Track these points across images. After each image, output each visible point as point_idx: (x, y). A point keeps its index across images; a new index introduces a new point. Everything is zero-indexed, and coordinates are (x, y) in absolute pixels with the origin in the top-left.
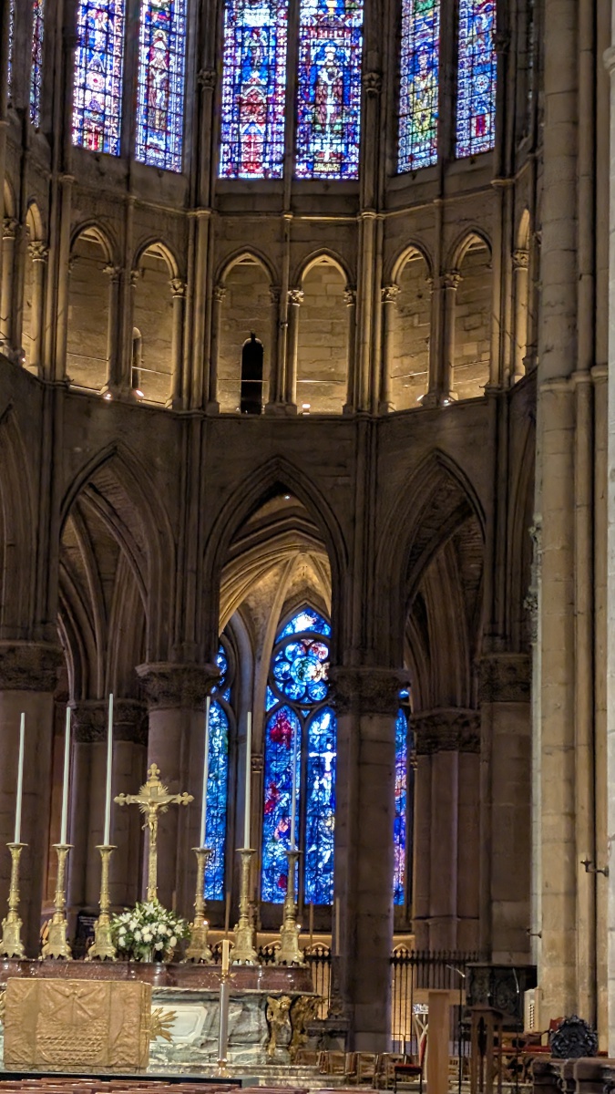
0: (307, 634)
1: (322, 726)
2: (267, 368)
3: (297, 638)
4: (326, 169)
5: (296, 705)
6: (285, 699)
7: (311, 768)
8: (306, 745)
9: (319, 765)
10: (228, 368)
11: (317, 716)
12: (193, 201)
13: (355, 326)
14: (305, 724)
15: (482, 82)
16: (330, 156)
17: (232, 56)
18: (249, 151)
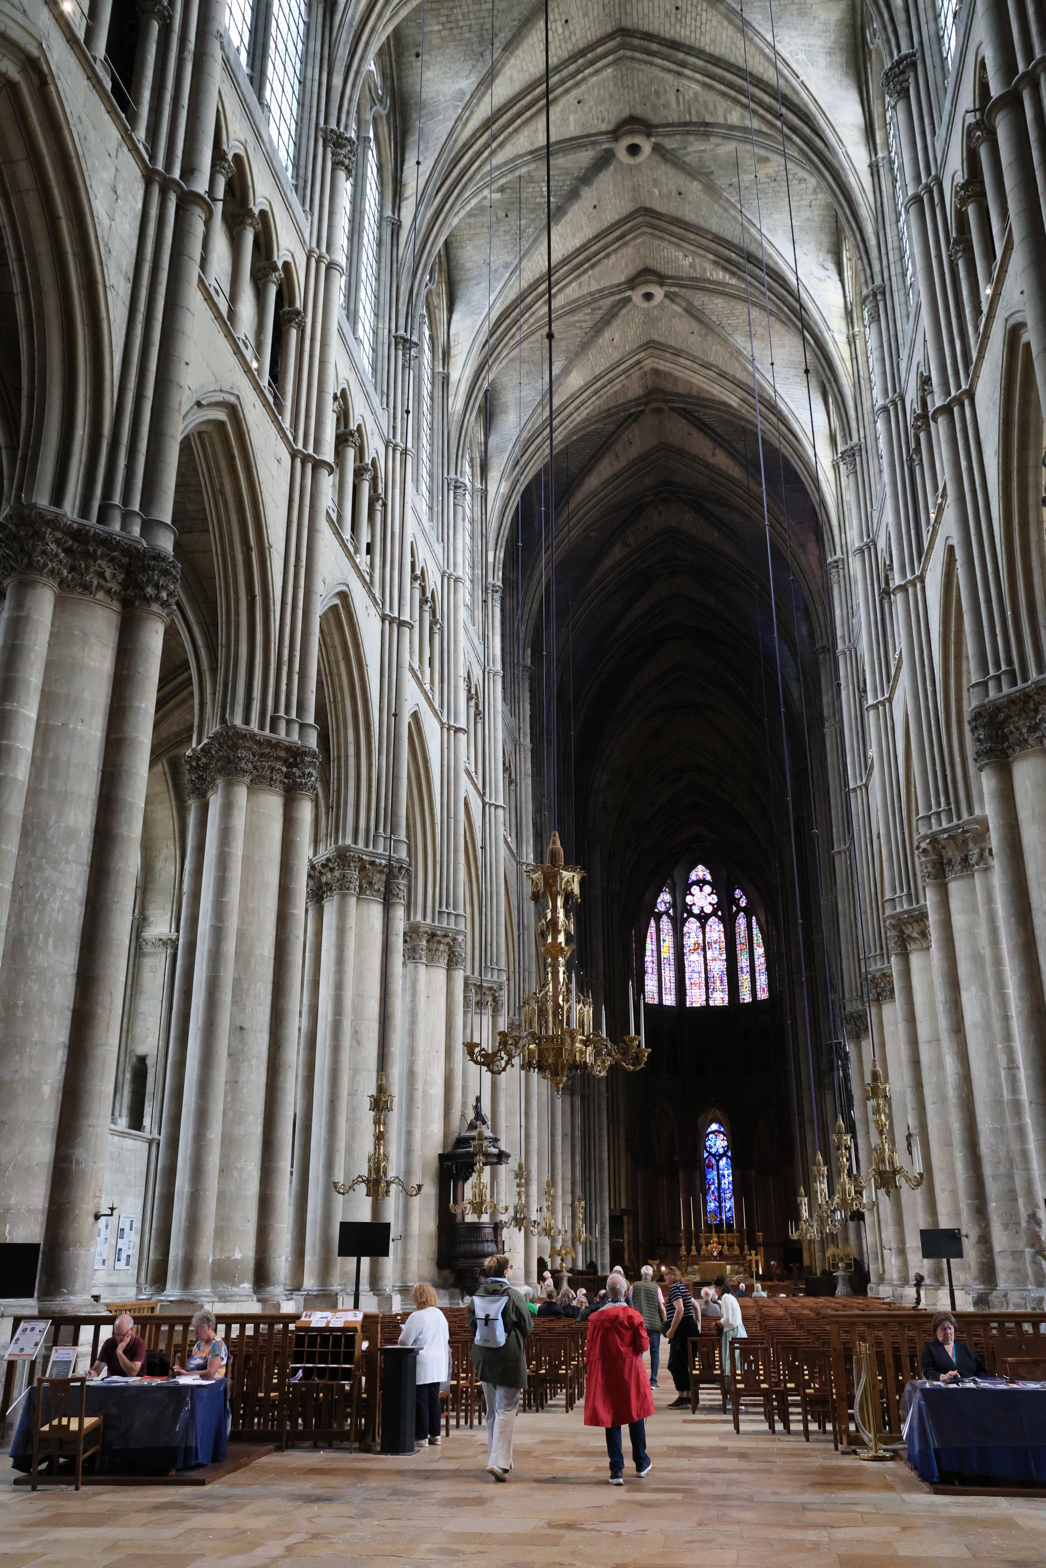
0: (716, 1131)
1: (723, 1162)
3: (712, 1132)
4: (719, 1003)
5: (714, 1155)
6: (710, 1153)
7: (720, 1177)
8: (718, 1169)
9: (724, 1175)
11: (721, 1159)
12: (681, 1015)
14: (718, 1162)
16: (720, 998)
17: (688, 970)
18: (695, 998)
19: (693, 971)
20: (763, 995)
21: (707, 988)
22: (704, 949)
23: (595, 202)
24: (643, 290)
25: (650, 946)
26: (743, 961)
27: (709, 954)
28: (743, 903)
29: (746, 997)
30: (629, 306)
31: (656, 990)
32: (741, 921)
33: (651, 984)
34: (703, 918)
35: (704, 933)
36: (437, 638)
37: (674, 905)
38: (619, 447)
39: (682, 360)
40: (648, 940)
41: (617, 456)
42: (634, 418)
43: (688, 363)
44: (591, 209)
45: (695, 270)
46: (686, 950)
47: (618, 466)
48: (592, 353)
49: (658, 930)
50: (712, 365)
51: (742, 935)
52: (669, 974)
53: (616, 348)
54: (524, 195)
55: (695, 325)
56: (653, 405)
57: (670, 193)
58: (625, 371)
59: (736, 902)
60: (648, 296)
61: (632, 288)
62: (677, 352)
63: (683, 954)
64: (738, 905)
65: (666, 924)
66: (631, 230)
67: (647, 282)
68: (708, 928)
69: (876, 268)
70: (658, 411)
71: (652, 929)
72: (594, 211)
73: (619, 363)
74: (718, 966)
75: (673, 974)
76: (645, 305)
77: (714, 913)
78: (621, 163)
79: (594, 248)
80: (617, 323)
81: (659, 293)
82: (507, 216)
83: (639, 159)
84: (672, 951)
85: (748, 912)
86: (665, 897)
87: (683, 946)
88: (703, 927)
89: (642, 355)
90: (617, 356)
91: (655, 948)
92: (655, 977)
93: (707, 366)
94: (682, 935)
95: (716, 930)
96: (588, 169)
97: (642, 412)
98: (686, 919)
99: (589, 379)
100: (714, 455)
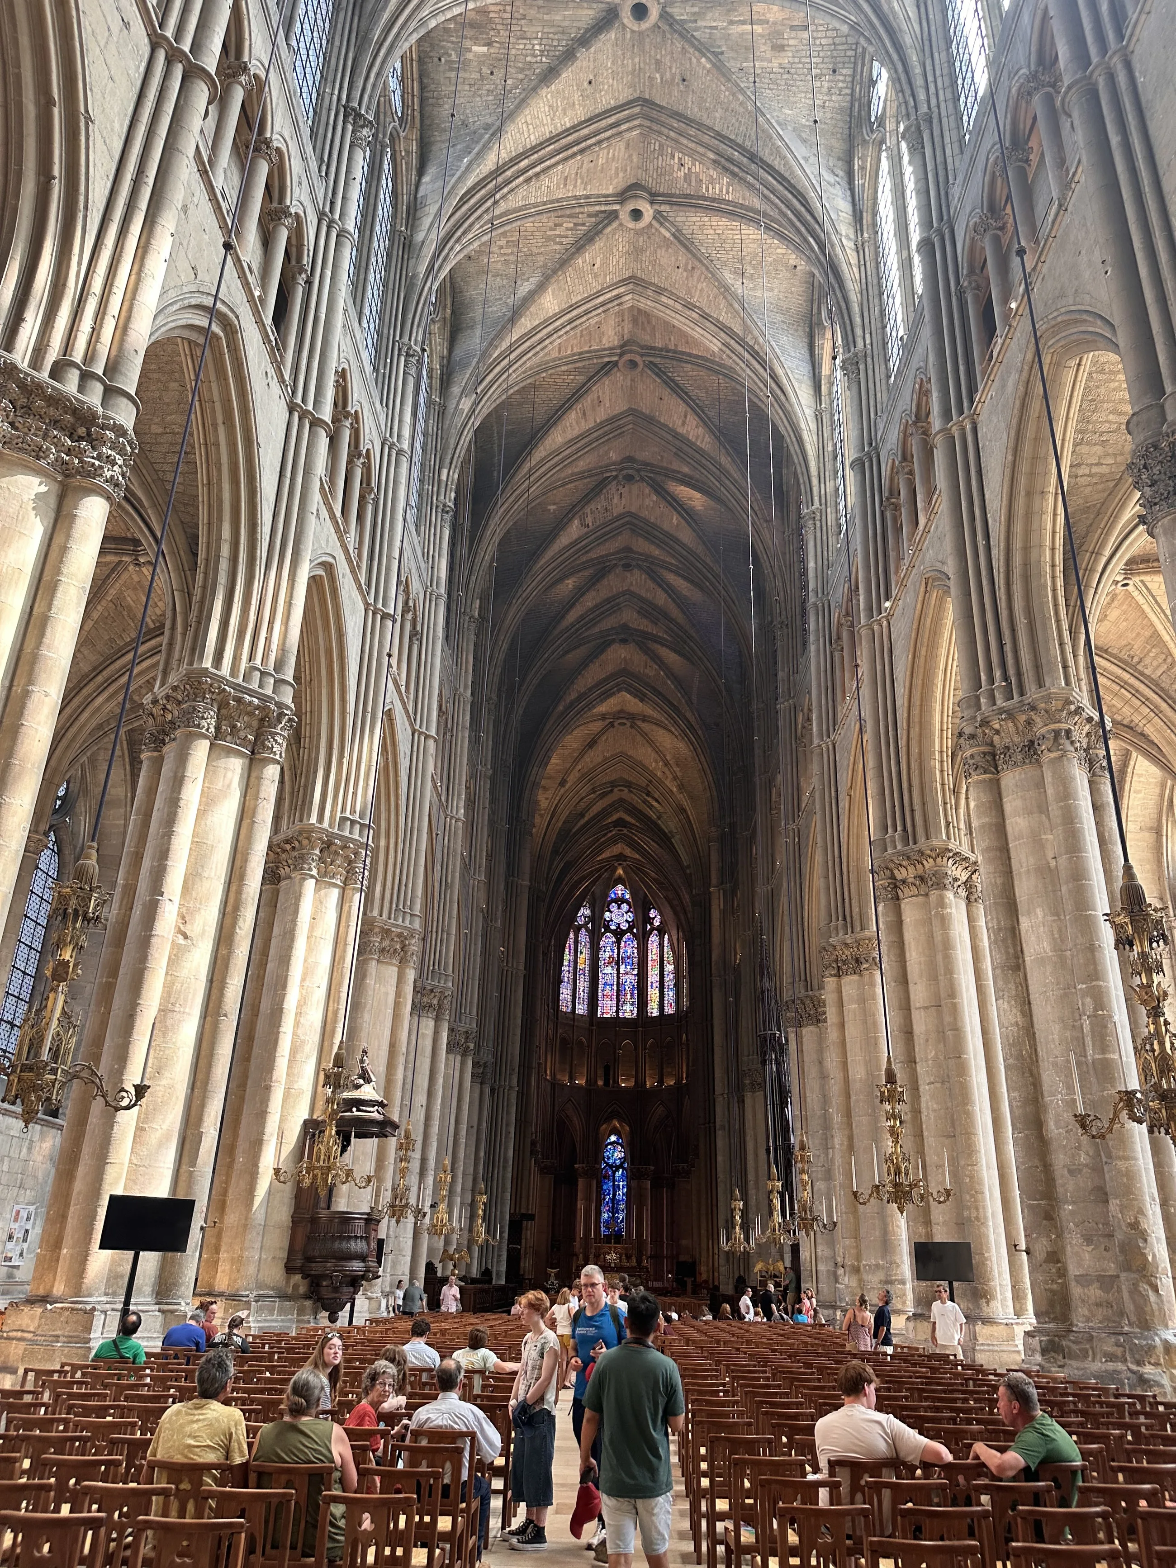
0: (614, 1142)
1: (619, 1173)
2: (612, 1073)
3: (611, 1143)
4: (628, 1015)
5: (611, 1166)
6: (608, 1164)
7: (615, 1188)
8: (614, 1181)
9: (619, 1186)
10: (601, 1072)
11: (617, 1170)
12: (591, 1024)
13: (637, 1062)
14: (614, 1173)
15: (671, 993)
16: (629, 1011)
17: (601, 982)
18: (606, 1008)
19: (606, 984)
20: (670, 1010)
21: (618, 1001)
22: (618, 964)
23: (591, 77)
24: (631, 206)
25: (567, 957)
26: (653, 976)
27: (622, 968)
28: (657, 923)
29: (653, 1010)
30: (615, 224)
31: (569, 998)
32: (654, 940)
33: (565, 993)
34: (619, 934)
35: (619, 948)
36: (370, 509)
37: (592, 919)
38: (588, 401)
39: (664, 299)
40: (567, 952)
41: (584, 414)
42: (607, 368)
43: (671, 302)
44: (586, 84)
45: (690, 185)
46: (601, 963)
47: (585, 426)
48: (569, 276)
49: (576, 942)
50: (696, 307)
51: (654, 952)
52: (583, 985)
53: (596, 276)
54: (513, 52)
55: (682, 257)
56: (627, 357)
57: (673, 79)
58: (603, 304)
59: (650, 921)
60: (637, 214)
61: (621, 203)
62: (660, 291)
63: (598, 967)
64: (652, 924)
65: (584, 937)
66: (628, 120)
67: (636, 197)
68: (623, 944)
69: (922, 96)
70: (633, 364)
71: (571, 941)
72: (589, 87)
73: (599, 294)
74: (630, 979)
75: (587, 984)
76: (631, 225)
77: (630, 929)
78: (624, 27)
79: (586, 131)
80: (599, 244)
81: (648, 212)
82: (492, 73)
83: (646, 25)
84: (588, 962)
85: (661, 931)
86: (585, 911)
87: (599, 959)
88: (618, 942)
89: (622, 290)
90: (596, 286)
91: (572, 958)
92: (570, 986)
93: (689, 306)
94: (599, 949)
95: (630, 948)
96: (587, 30)
97: (616, 364)
98: (604, 934)
99: (564, 306)
100: (684, 423)
